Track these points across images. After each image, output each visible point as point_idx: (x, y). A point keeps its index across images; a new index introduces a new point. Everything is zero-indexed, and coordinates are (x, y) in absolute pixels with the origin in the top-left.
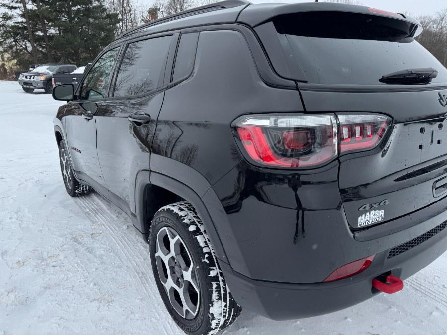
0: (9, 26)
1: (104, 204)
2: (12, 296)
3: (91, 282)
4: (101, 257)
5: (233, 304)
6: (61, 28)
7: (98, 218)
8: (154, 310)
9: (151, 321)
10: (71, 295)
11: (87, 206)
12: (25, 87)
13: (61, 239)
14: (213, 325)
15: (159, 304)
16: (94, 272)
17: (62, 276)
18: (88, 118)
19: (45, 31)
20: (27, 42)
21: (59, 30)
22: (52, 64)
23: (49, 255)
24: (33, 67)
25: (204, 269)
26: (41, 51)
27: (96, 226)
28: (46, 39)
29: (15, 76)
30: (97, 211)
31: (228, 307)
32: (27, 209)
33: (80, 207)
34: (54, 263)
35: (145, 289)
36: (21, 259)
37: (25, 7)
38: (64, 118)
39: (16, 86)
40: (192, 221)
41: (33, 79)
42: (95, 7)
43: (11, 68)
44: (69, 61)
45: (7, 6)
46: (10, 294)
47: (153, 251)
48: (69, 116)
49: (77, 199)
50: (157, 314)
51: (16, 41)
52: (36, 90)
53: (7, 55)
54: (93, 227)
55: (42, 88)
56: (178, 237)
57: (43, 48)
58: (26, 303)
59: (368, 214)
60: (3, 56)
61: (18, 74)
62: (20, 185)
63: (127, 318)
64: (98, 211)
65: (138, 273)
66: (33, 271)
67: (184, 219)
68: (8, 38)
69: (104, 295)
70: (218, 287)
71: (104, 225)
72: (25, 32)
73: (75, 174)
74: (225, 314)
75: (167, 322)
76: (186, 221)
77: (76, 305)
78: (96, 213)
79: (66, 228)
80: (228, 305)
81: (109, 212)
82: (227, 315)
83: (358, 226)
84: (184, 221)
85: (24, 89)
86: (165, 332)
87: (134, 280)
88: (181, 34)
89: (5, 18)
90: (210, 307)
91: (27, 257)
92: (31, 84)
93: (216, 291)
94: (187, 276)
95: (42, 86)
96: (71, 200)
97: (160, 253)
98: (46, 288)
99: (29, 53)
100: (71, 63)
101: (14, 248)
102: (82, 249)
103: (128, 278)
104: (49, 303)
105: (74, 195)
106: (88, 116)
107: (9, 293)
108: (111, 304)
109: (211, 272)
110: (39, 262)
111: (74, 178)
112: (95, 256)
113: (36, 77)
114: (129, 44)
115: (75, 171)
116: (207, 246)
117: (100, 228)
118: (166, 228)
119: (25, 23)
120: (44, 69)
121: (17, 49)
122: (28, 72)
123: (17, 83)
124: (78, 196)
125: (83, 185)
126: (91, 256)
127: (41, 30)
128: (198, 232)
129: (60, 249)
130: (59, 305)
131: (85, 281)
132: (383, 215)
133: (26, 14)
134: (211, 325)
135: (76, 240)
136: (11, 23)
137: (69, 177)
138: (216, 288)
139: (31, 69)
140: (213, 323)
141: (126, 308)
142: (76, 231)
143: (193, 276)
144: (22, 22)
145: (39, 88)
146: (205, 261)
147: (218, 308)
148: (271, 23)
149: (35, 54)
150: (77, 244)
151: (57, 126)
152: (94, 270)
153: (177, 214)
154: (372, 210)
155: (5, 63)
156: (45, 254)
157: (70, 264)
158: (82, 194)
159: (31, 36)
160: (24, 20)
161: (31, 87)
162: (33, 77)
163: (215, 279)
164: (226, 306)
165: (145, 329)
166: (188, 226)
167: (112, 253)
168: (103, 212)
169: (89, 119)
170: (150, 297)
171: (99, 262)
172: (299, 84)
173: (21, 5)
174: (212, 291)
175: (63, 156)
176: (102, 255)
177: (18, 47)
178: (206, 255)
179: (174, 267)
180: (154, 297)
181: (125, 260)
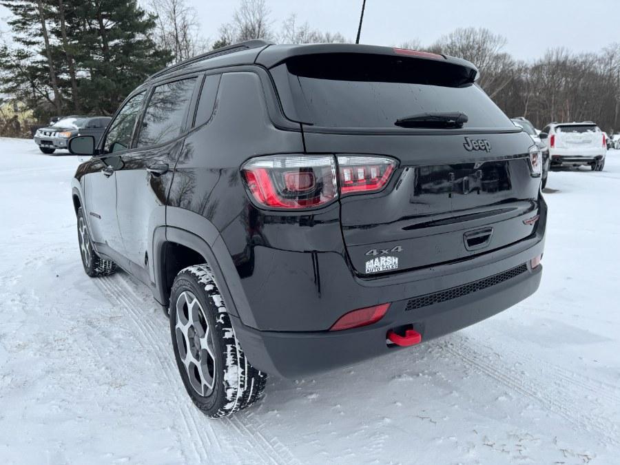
0: (25, 66)
1: (131, 286)
2: (8, 380)
3: (103, 366)
4: (118, 341)
5: (252, 372)
6: (93, 69)
7: (120, 301)
8: (174, 394)
9: (167, 404)
10: (77, 379)
11: (108, 289)
12: (43, 146)
13: (72, 323)
14: (229, 396)
15: (179, 388)
16: (107, 356)
17: (69, 360)
18: (108, 174)
19: (72, 73)
20: (48, 88)
21: (91, 72)
22: (79, 117)
23: (56, 339)
24: (55, 121)
25: (219, 331)
26: (67, 100)
27: (116, 309)
28: (74, 84)
29: (30, 132)
30: (120, 294)
31: (246, 376)
32: (33, 290)
33: (100, 289)
34: (61, 347)
35: (166, 373)
36: (21, 343)
37: (47, 41)
38: (83, 178)
39: (32, 145)
40: (210, 280)
41: (54, 135)
42: (139, 42)
43: (26, 122)
44: (103, 113)
45: (23, 42)
46: (6, 377)
47: (174, 323)
48: (88, 174)
49: (97, 280)
50: (175, 397)
51: (33, 86)
52: (57, 151)
53: (20, 104)
54: (112, 310)
55: (66, 148)
56: (195, 300)
57: (69, 95)
58: (23, 386)
59: (377, 260)
60: (15, 106)
61: (34, 130)
62: (27, 264)
63: (139, 401)
64: (122, 293)
65: (160, 358)
66: (35, 354)
67: (201, 279)
68: (23, 81)
69: (116, 379)
70: (234, 350)
71: (126, 308)
72: (46, 75)
73: (95, 247)
74: (242, 383)
75: (186, 406)
76: (204, 280)
77: (82, 389)
78: (119, 295)
79: (80, 311)
80: (246, 372)
81: (134, 294)
82: (246, 386)
83: (367, 272)
84: (201, 281)
85: (41, 148)
86: (182, 415)
87: (154, 364)
88: (205, 75)
89: (19, 56)
90: (224, 373)
91: (29, 340)
92: (50, 142)
93: (232, 354)
94: (204, 343)
95: (65, 145)
96: (90, 281)
97: (179, 325)
98: (48, 372)
99: (51, 101)
100: (106, 116)
101: (14, 332)
102: (97, 333)
103: (147, 362)
104: (50, 386)
105: (93, 275)
106: (107, 171)
107: (4, 376)
108: (123, 387)
109: (226, 333)
110: (43, 346)
111: (93, 253)
112: (111, 340)
113: (57, 133)
114: (156, 87)
115: (94, 243)
116: (223, 305)
117: (122, 311)
118: (184, 293)
119: (46, 62)
120: (69, 123)
121: (35, 97)
122: (48, 126)
123: (33, 141)
124: (99, 277)
125: (105, 262)
126: (107, 340)
127: (67, 72)
128: (215, 291)
129: (69, 332)
130: (63, 388)
131: (96, 365)
132: (397, 263)
133: (48, 51)
134: (226, 395)
135: (90, 323)
136: (26, 62)
137: (88, 253)
138: (231, 351)
139: (52, 123)
140: (229, 393)
141: (140, 392)
142: (90, 315)
143: (209, 342)
144: (42, 62)
145: (62, 148)
146: (219, 322)
147: (233, 375)
148: (284, 65)
149: (58, 104)
150: (91, 328)
151: (75, 189)
152: (108, 354)
153: (195, 274)
154: (382, 256)
155: (18, 115)
156: (51, 337)
157: (80, 348)
158: (103, 274)
159: (54, 80)
160: (45, 59)
161: (51, 146)
162: (53, 133)
163: (231, 341)
164: (243, 373)
165: (159, 412)
166: (204, 285)
167: (132, 338)
168: (127, 294)
169: (109, 176)
170: (170, 381)
171: (115, 347)
172: (304, 126)
173: (42, 39)
174: (226, 354)
175: (82, 226)
176: (120, 339)
177: (36, 94)
178: (222, 316)
179: (193, 339)
180: (175, 382)
181: (147, 344)
